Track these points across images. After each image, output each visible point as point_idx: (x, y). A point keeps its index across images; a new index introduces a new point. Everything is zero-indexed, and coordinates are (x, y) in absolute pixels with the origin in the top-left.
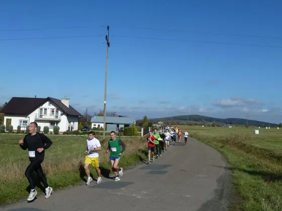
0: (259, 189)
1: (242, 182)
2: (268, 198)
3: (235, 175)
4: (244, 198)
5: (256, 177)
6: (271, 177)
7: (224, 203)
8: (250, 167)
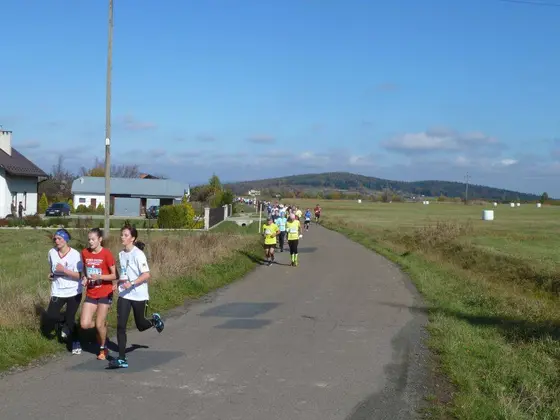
0: (493, 364)
1: (453, 346)
2: (514, 383)
3: (436, 325)
4: (457, 387)
5: (487, 331)
6: (520, 331)
7: (410, 399)
8: (472, 304)
